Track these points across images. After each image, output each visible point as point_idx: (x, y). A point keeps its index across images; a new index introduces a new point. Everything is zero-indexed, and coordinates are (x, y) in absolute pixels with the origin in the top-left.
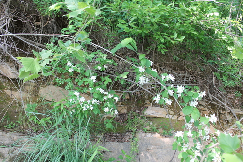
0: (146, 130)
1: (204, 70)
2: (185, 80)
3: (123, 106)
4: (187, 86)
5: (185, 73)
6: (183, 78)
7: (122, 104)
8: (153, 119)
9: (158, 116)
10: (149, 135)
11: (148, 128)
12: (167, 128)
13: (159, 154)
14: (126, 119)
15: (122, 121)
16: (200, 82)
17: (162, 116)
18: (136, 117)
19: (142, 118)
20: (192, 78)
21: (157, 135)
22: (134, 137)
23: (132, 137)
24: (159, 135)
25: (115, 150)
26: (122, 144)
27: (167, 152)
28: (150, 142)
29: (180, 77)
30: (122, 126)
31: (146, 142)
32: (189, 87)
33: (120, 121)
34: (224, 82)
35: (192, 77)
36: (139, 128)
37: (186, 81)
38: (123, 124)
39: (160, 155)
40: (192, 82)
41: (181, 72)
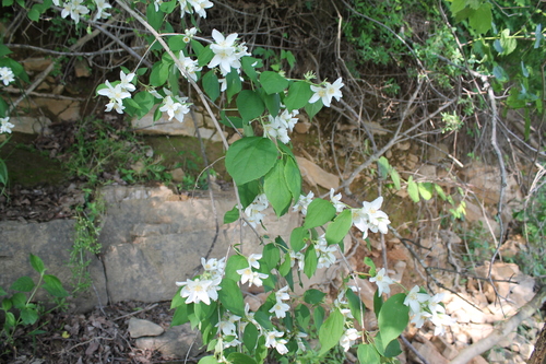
0: (130, 177)
1: (313, 9)
2: (255, 33)
3: (68, 99)
4: (260, 51)
5: (258, 10)
6: (251, 26)
7: (65, 93)
8: (159, 140)
9: (173, 133)
10: (138, 193)
11: (139, 168)
12: (195, 166)
13: (164, 249)
14: (72, 139)
15: (57, 145)
16: (297, 42)
17: (185, 133)
18: (102, 134)
19: (123, 137)
20: (278, 29)
21: (164, 191)
22: (91, 199)
23: (82, 199)
24: (170, 191)
25: (18, 248)
26: (44, 226)
27: (191, 241)
28: (142, 213)
29: (241, 21)
30: (58, 164)
31: (128, 215)
32: (268, 54)
33: (50, 146)
34: (362, 48)
35: (278, 24)
36: (110, 169)
37: (258, 37)
38: (59, 157)
39: (170, 254)
40: (276, 42)
41: (246, 6)
